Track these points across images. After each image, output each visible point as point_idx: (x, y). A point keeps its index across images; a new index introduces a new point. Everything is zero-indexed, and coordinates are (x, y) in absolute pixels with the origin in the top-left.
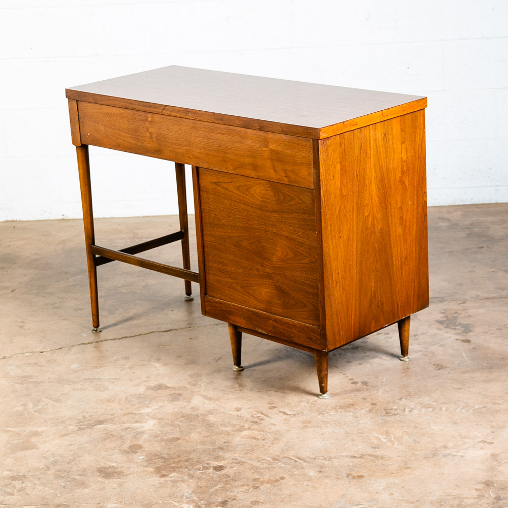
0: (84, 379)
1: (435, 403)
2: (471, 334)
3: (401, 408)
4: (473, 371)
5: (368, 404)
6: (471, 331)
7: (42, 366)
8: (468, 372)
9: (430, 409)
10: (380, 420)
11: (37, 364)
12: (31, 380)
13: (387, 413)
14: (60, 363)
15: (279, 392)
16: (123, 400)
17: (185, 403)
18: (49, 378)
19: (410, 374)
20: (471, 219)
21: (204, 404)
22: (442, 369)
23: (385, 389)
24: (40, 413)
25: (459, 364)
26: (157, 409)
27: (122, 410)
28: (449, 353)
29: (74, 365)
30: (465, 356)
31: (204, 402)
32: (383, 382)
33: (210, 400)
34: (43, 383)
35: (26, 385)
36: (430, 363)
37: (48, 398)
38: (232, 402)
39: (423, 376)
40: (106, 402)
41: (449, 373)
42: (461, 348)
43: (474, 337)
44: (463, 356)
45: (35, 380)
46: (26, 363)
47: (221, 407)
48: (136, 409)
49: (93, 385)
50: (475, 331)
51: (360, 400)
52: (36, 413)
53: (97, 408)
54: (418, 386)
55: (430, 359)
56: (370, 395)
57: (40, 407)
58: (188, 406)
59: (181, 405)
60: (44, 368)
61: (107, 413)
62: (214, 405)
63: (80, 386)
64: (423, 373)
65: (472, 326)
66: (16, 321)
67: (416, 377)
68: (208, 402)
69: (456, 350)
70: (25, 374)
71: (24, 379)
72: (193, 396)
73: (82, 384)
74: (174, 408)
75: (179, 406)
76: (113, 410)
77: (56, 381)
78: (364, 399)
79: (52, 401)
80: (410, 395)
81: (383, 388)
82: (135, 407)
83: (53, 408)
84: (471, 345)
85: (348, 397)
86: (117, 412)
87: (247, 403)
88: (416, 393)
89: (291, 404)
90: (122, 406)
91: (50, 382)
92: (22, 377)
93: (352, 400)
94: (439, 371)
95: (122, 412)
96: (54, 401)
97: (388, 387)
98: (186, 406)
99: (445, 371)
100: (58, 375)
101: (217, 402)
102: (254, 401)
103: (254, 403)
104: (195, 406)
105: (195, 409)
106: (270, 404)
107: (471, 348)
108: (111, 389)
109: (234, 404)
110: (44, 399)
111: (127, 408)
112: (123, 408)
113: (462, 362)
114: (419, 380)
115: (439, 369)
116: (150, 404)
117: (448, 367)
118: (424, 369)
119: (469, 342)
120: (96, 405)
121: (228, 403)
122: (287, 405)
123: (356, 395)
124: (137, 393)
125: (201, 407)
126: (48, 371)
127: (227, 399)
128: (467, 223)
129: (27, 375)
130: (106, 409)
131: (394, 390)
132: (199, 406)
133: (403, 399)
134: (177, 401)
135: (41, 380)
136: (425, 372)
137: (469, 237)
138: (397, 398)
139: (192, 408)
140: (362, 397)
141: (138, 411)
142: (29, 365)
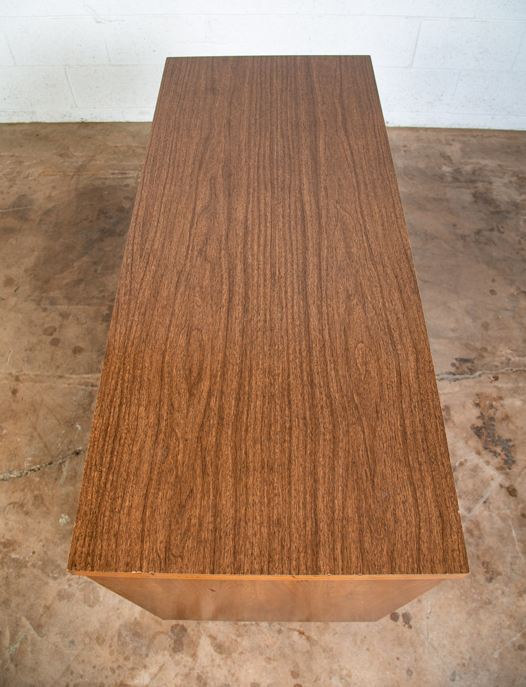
14: (48, 509)
15: (304, 637)
16: (116, 639)
17: (190, 660)
18: (34, 553)
19: (458, 592)
20: (471, 161)
21: (213, 666)
22: (494, 581)
23: (432, 639)
24: (16, 665)
25: (511, 564)
26: (156, 675)
27: (113, 671)
28: (496, 526)
29: (63, 515)
30: (516, 540)
31: (214, 657)
32: (428, 618)
33: (221, 653)
34: (26, 567)
35: (6, 569)
36: (478, 557)
37: (29, 618)
38: (248, 663)
39: (474, 600)
40: (95, 641)
41: (503, 593)
42: (508, 512)
43: (519, 480)
44: (513, 539)
45: (17, 556)
46: (11, 503)
47: (234, 679)
48: (131, 671)
49: (81, 584)
50: (518, 462)
51: (405, 675)
52: (12, 666)
53: (83, 661)
54: (472, 634)
55: (477, 545)
56: (416, 660)
57: (17, 645)
58: (194, 669)
59: (185, 666)
60: (29, 520)
61: (95, 680)
62: (224, 671)
63: (66, 587)
64: (473, 591)
65: (513, 446)
66: (11, 374)
67: (466, 603)
68: (218, 659)
69: (504, 519)
70: (8, 536)
71: (5, 550)
72: (200, 637)
73: (69, 580)
74: (176, 676)
75: (183, 668)
76: (102, 670)
77: (40, 563)
78: (409, 672)
79: (32, 630)
80: (464, 665)
81: (430, 636)
82: (129, 665)
83: (32, 652)
84: (518, 503)
85: (389, 663)
86: (107, 677)
87: (266, 667)
88: (470, 659)
89: (320, 680)
90: (114, 659)
91: (34, 566)
92: (4, 543)
93: (394, 673)
94: (491, 586)
95: (114, 682)
96: (35, 630)
97: (435, 633)
98: (190, 670)
99: (497, 585)
100: (44, 546)
101: (229, 662)
102: (274, 664)
103: (274, 669)
104: (202, 672)
105: (202, 682)
106: (294, 677)
107: (519, 514)
108: (102, 598)
109: (250, 671)
110: (24, 619)
111: (119, 667)
112: (115, 666)
113: (515, 557)
114: (469, 614)
115: (490, 580)
116: (147, 659)
117: (500, 574)
118: (473, 578)
119: (516, 496)
120: (83, 649)
121: (241, 666)
122: (315, 681)
123: (398, 659)
124: (133, 619)
125: (210, 675)
126: (34, 529)
127: (241, 653)
128: (469, 168)
129: (9, 538)
130: (94, 667)
131: (444, 646)
132: (207, 672)
133: (457, 678)
134: (179, 651)
135: (25, 558)
136: (475, 588)
137: (476, 202)
138: (449, 673)
139: (199, 678)
140: (406, 666)
141: (132, 678)
142: (14, 507)
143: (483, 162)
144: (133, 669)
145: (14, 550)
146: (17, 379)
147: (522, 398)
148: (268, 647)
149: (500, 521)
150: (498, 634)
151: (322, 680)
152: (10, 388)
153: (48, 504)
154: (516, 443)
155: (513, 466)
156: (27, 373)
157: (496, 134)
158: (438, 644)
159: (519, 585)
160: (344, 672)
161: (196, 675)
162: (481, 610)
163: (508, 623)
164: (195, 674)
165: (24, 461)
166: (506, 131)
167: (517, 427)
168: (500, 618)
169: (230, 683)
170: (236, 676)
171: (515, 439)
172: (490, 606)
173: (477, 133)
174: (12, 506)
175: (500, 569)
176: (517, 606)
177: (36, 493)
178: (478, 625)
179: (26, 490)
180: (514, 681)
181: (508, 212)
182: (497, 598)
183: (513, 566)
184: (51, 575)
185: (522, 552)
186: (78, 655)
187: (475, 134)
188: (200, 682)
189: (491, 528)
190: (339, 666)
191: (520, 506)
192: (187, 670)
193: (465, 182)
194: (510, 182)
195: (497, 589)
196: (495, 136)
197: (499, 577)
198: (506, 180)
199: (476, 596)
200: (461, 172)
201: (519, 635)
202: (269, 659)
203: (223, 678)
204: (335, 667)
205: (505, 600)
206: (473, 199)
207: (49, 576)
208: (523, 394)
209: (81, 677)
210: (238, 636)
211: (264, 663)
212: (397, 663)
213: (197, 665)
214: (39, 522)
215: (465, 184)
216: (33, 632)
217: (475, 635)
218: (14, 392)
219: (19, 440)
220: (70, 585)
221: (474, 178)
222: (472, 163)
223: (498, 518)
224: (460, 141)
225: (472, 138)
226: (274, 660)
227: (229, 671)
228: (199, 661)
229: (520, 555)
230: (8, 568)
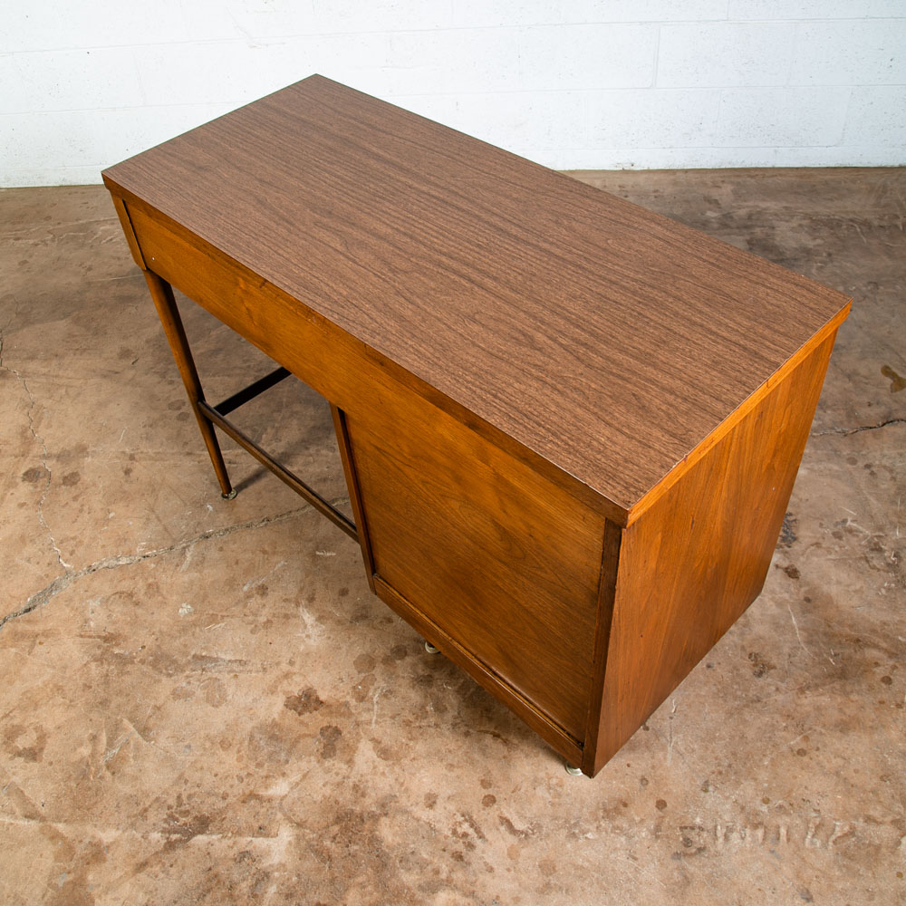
0: (194, 656)
1: (764, 808)
2: (796, 547)
3: (710, 825)
4: (817, 686)
5: (652, 804)
6: (795, 539)
7: (137, 604)
8: (808, 688)
9: (760, 833)
10: (675, 874)
11: (131, 595)
12: (117, 651)
13: (687, 842)
14: (164, 598)
15: (500, 740)
16: (246, 743)
17: (345, 767)
18: (143, 647)
19: (714, 688)
20: (746, 204)
21: (375, 774)
22: (765, 675)
23: (676, 743)
24: (113, 773)
25: (790, 656)
26: (297, 784)
27: (241, 780)
28: (769, 613)
29: (184, 605)
30: (796, 628)
31: (376, 764)
32: (671, 718)
33: (385, 759)
34: (133, 662)
35: (106, 666)
36: (743, 648)
37: (131, 720)
38: (422, 771)
39: (736, 698)
40: (219, 746)
41: (777, 689)
42: (786, 596)
43: (802, 559)
44: (793, 627)
45: (122, 651)
46: (117, 593)
47: (403, 788)
48: (264, 779)
49: (204, 681)
50: (801, 539)
51: (637, 784)
52: (108, 774)
53: (202, 768)
54: (732, 737)
55: (742, 634)
56: (653, 767)
57: (116, 751)
58: (348, 777)
59: (337, 774)
60: (140, 611)
61: (216, 790)
62: (390, 779)
63: (184, 684)
64: (735, 687)
65: (795, 520)
66: (124, 452)
67: (725, 701)
68: (382, 765)
69: (780, 604)
70: (111, 629)
71: (106, 645)
72: (358, 741)
73: (187, 677)
74: (324, 786)
75: (334, 776)
76: (226, 778)
77: (151, 658)
78: (644, 781)
79: (137, 732)
80: (720, 773)
81: (674, 740)
82: (263, 772)
83: (135, 757)
84: (801, 586)
85: (616, 771)
86: (232, 786)
87: (446, 775)
88: (730, 766)
89: (520, 790)
90: (242, 766)
91: (142, 662)
92: (104, 637)
93: (623, 783)
94: (760, 681)
95: (241, 791)
96: (140, 733)
97: (681, 736)
98: (344, 778)
99: (769, 680)
100: (157, 640)
101: (397, 769)
102: (457, 772)
103: (458, 777)
104: (359, 781)
105: (360, 792)
106: (485, 787)
107: (802, 598)
108: (230, 697)
109: (424, 780)
110: (126, 721)
111: (249, 774)
112: (244, 773)
113: (795, 647)
114: (730, 714)
115: (760, 674)
116: (287, 766)
117: (774, 667)
118: (735, 672)
119: (797, 578)
120: (202, 755)
121: (414, 774)
122: (513, 792)
123: (628, 765)
124: (270, 720)
125: (370, 784)
126: (145, 621)
127: (414, 759)
128: (743, 212)
129: (112, 632)
130: (216, 775)
131: (693, 750)
132: (367, 781)
133: (711, 788)
134: (330, 756)
135: (131, 653)
136: (738, 683)
137: (751, 249)
138: (699, 782)
139: (356, 787)
140: (639, 774)
141: (266, 788)
142: (120, 597)
143: (763, 205)
144: (267, 777)
145: (117, 645)
146: (132, 458)
147: (809, 466)
148: (450, 751)
149: (774, 607)
150: (770, 737)
151: (522, 790)
152: (122, 468)
153: (164, 593)
154: (799, 517)
155: (794, 543)
156: (145, 451)
157: (783, 172)
158: (685, 749)
159: (801, 680)
160: (554, 781)
161: (351, 784)
162: (746, 709)
163: (784, 724)
164: (350, 782)
165: (137, 546)
166: (797, 168)
167: (801, 500)
168: (773, 718)
169: (398, 794)
170: (405, 785)
171: (798, 513)
172: (758, 705)
173: (757, 173)
174: (117, 596)
175: (774, 661)
176: (797, 705)
177: (151, 580)
178: (741, 727)
179: (137, 578)
180: (791, 791)
181: (796, 260)
182: (769, 695)
183: (792, 659)
184: (164, 671)
185: (805, 642)
186: (196, 762)
187: (753, 173)
188: (357, 792)
189: (762, 615)
190: (547, 773)
191: (803, 589)
192: (339, 778)
193: (738, 228)
194: (800, 225)
195: (769, 685)
196: (781, 175)
197: (772, 671)
198: (794, 223)
199: (739, 693)
200: (731, 217)
201: (798, 738)
202: (452, 765)
203: (388, 788)
204: (542, 774)
205: (780, 697)
206: (748, 247)
207: (161, 672)
208: (809, 462)
209: (198, 786)
210: (410, 740)
211: (444, 771)
212: (628, 770)
213: (354, 773)
214: (153, 613)
215: (737, 231)
216: (137, 735)
217: (737, 738)
218: (127, 472)
219: (131, 523)
220: (189, 683)
221: (749, 223)
222: (748, 207)
223: (772, 603)
224: (732, 183)
225: (749, 179)
226: (458, 767)
227: (396, 780)
228: (356, 768)
229: (803, 645)
230: (109, 664)
